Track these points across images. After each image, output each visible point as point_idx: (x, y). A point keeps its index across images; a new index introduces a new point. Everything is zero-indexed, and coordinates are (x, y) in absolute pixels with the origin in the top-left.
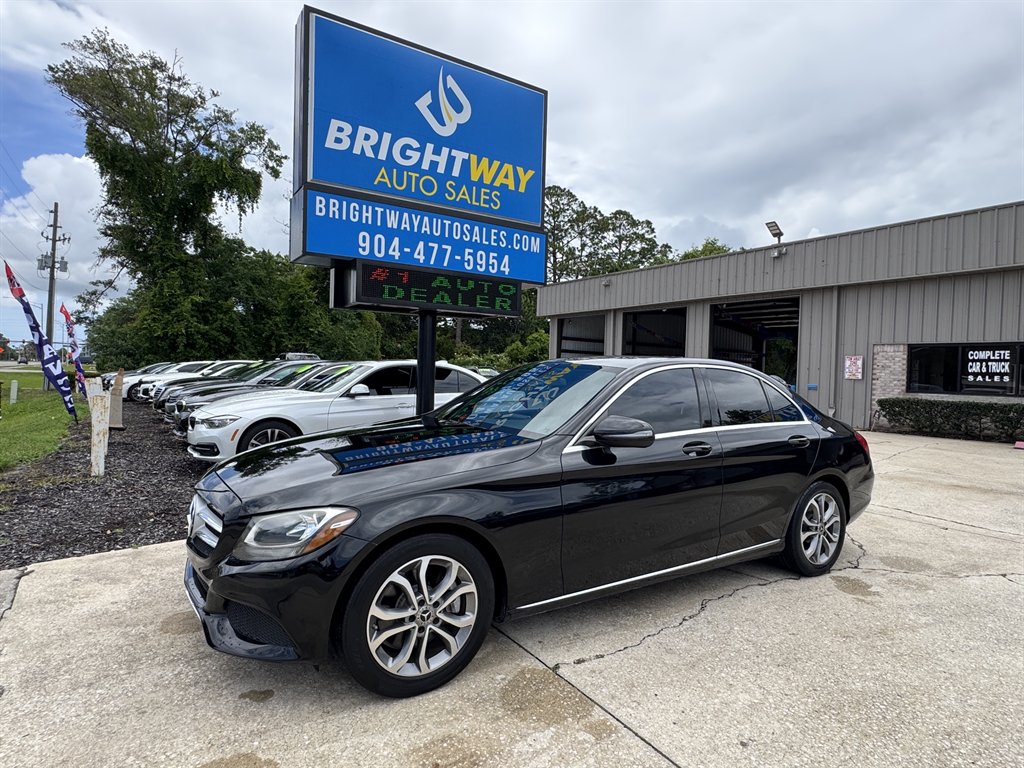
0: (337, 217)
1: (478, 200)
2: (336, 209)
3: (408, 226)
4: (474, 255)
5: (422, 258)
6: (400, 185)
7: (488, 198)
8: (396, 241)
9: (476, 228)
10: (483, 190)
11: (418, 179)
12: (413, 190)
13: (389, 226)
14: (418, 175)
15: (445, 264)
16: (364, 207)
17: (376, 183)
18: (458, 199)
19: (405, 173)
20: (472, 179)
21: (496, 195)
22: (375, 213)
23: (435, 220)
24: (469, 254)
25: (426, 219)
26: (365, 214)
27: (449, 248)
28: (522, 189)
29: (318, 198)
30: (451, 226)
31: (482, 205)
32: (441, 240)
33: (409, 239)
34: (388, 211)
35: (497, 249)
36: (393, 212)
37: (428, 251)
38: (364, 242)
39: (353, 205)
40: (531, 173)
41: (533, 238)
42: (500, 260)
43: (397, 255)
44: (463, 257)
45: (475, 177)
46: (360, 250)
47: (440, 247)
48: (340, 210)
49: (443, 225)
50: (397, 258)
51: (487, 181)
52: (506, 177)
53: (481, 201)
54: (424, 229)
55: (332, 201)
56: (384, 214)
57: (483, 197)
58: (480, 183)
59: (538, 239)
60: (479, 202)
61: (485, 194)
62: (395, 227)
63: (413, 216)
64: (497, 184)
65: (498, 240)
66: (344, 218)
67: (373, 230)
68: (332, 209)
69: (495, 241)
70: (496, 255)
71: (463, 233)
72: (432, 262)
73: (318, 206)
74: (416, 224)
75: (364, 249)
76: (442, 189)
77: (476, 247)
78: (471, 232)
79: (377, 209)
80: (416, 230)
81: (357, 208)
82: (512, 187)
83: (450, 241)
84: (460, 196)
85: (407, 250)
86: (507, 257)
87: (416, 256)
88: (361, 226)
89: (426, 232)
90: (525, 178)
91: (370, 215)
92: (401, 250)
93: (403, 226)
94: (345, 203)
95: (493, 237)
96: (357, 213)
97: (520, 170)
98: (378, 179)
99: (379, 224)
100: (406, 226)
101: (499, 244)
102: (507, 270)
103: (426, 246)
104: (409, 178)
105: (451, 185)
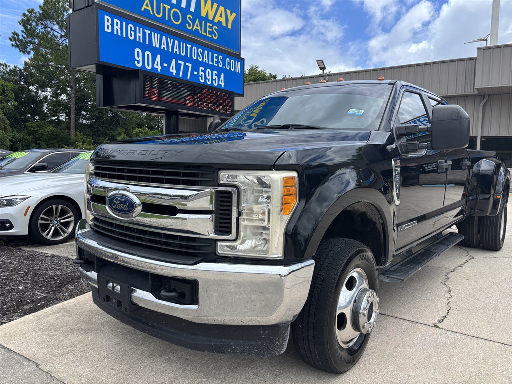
0: (120, 34)
1: (205, 32)
2: (119, 28)
3: (165, 47)
4: (205, 72)
5: (175, 72)
6: (159, 14)
7: (211, 30)
8: (159, 57)
9: (206, 52)
10: (209, 24)
11: (170, 11)
12: (167, 19)
13: (154, 45)
14: (170, 8)
15: (189, 78)
16: (138, 28)
17: (143, 10)
18: (194, 30)
19: (162, 4)
20: (202, 15)
21: (215, 29)
22: (145, 34)
23: (182, 43)
24: (202, 71)
25: (177, 42)
26: (138, 35)
27: (190, 65)
28: (230, 27)
29: (106, 17)
30: (191, 49)
31: (208, 35)
32: (186, 59)
33: (167, 57)
34: (153, 33)
35: (217, 69)
36: (156, 34)
37: (178, 67)
38: (139, 57)
39: (130, 26)
40: (234, 15)
41: (237, 62)
42: (219, 76)
43: (160, 68)
44: (199, 73)
45: (204, 15)
46: (136, 63)
47: (185, 64)
48: (122, 28)
49: (187, 48)
50: (159, 71)
51: (211, 18)
52: (221, 16)
53: (207, 32)
54: (175, 50)
55: (116, 21)
56: (150, 35)
57: (208, 29)
58: (206, 19)
59: (239, 63)
60: (206, 33)
61: (210, 27)
62: (158, 47)
63: (169, 39)
64: (216, 21)
65: (218, 62)
66: (125, 36)
67: (144, 47)
68: (116, 28)
69: (217, 63)
70: (217, 73)
71: (198, 55)
72: (181, 76)
73: (106, 24)
74: (171, 46)
75: (139, 62)
76: (185, 21)
77: (207, 66)
78: (203, 54)
79: (146, 31)
80: (170, 51)
81: (133, 29)
82: (224, 25)
83: (191, 60)
84: (195, 27)
85: (166, 65)
86: (223, 75)
87: (171, 70)
88: (135, 44)
89: (176, 52)
90: (232, 18)
91: (141, 35)
92: (162, 65)
93: (163, 46)
94: (124, 23)
95: (215, 60)
96: (133, 33)
97: (229, 12)
98: (144, 7)
99: (148, 43)
100: (164, 46)
101: (218, 65)
102: (223, 84)
103: (177, 62)
104: (165, 8)
105: (190, 18)
